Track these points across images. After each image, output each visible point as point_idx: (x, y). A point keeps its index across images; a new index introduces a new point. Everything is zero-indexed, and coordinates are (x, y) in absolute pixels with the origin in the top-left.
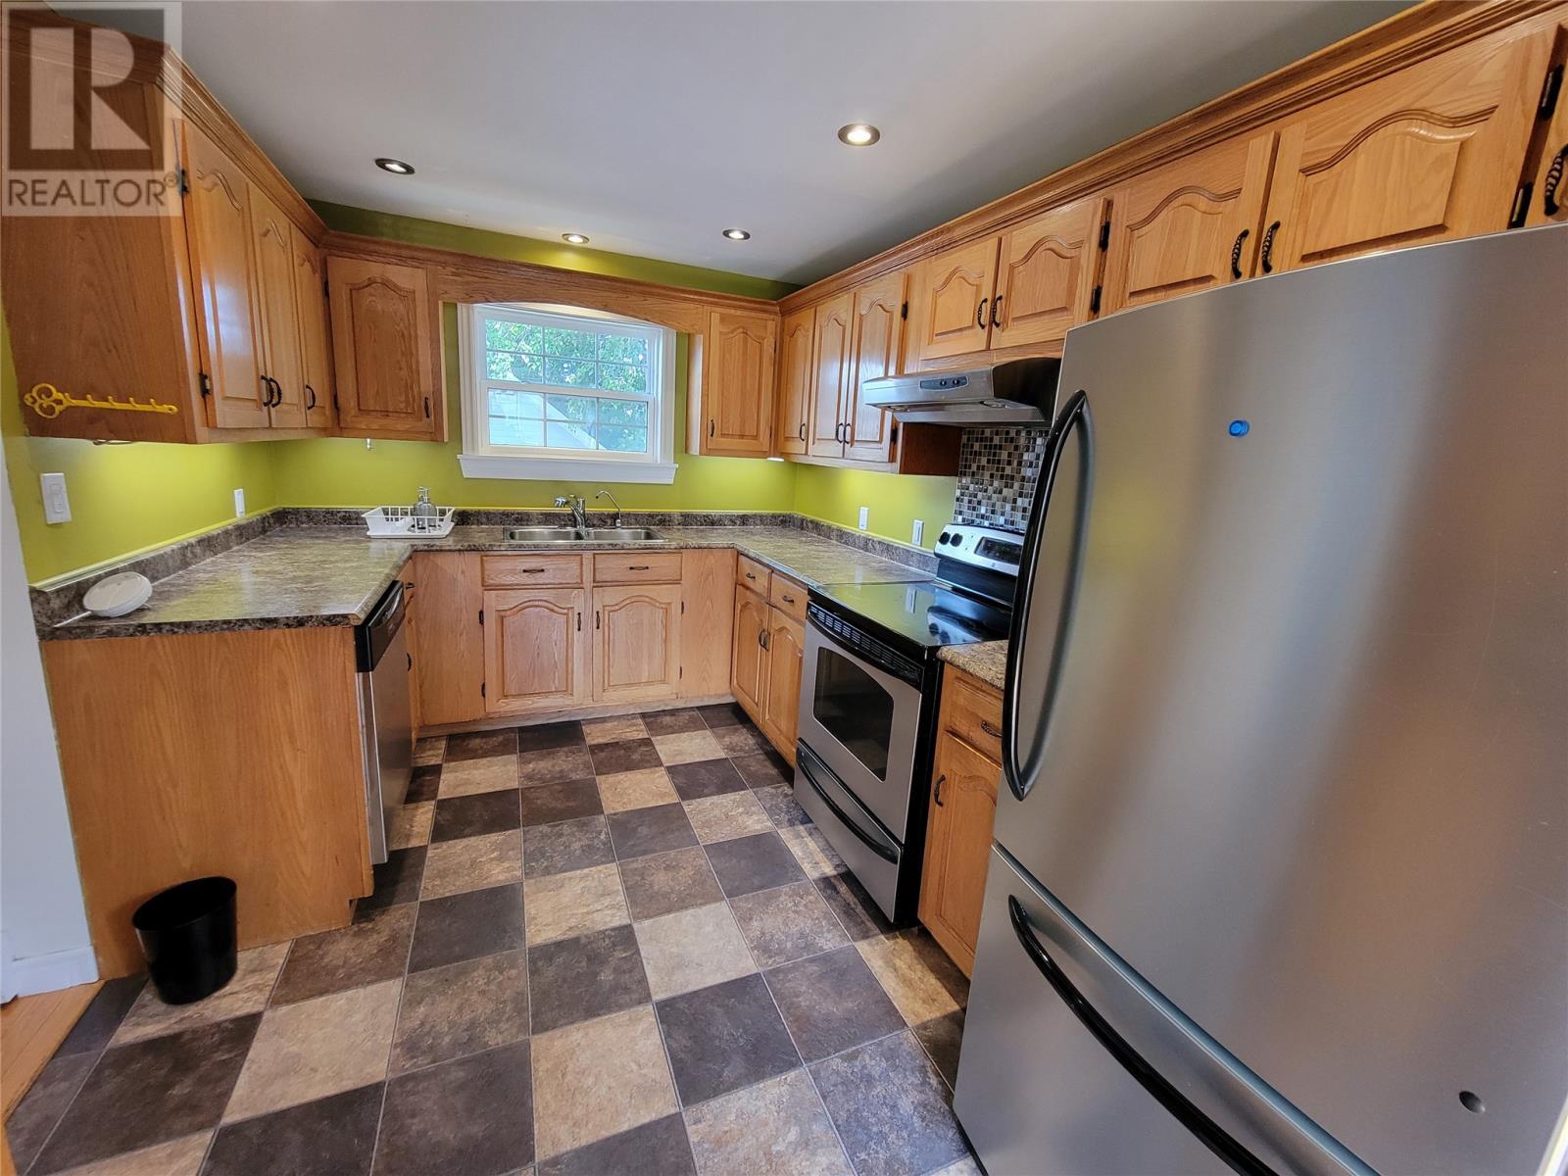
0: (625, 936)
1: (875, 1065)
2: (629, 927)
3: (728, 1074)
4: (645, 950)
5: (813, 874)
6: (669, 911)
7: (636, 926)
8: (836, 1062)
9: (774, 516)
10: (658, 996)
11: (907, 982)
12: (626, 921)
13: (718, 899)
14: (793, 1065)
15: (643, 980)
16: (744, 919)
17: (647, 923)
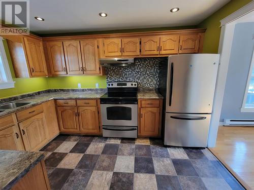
0: (116, 174)
1: (154, 151)
2: (114, 173)
3: (151, 166)
4: (122, 171)
5: (119, 143)
6: (114, 165)
7: (115, 171)
8: (153, 154)
9: (46, 91)
10: (133, 172)
11: (144, 142)
12: (112, 173)
13: (116, 157)
14: (152, 158)
15: (128, 173)
16: (123, 155)
17: (115, 169)
